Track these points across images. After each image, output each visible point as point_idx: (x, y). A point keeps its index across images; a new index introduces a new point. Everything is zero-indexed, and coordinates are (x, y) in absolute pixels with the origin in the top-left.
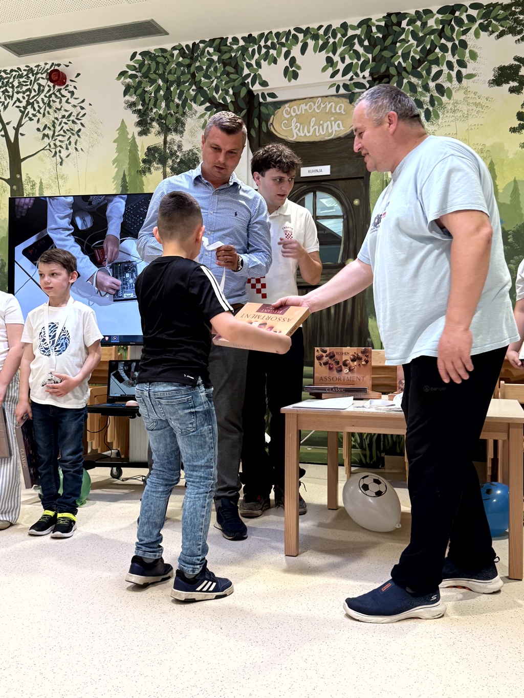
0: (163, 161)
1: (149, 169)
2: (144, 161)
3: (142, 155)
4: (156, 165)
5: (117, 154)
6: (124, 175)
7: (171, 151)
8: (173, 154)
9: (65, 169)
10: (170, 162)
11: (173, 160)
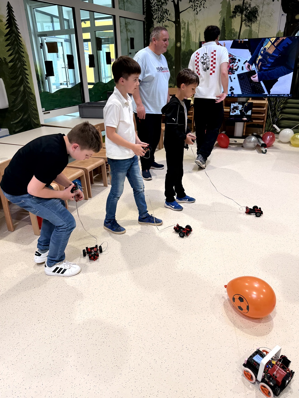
0: (242, 12)
1: (235, 16)
2: (233, 12)
3: (232, 9)
4: (238, 14)
5: (221, 9)
6: (224, 19)
7: (245, 7)
8: (247, 8)
9: (198, 17)
10: (245, 12)
11: (246, 11)
